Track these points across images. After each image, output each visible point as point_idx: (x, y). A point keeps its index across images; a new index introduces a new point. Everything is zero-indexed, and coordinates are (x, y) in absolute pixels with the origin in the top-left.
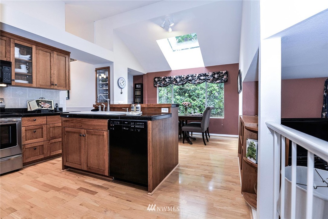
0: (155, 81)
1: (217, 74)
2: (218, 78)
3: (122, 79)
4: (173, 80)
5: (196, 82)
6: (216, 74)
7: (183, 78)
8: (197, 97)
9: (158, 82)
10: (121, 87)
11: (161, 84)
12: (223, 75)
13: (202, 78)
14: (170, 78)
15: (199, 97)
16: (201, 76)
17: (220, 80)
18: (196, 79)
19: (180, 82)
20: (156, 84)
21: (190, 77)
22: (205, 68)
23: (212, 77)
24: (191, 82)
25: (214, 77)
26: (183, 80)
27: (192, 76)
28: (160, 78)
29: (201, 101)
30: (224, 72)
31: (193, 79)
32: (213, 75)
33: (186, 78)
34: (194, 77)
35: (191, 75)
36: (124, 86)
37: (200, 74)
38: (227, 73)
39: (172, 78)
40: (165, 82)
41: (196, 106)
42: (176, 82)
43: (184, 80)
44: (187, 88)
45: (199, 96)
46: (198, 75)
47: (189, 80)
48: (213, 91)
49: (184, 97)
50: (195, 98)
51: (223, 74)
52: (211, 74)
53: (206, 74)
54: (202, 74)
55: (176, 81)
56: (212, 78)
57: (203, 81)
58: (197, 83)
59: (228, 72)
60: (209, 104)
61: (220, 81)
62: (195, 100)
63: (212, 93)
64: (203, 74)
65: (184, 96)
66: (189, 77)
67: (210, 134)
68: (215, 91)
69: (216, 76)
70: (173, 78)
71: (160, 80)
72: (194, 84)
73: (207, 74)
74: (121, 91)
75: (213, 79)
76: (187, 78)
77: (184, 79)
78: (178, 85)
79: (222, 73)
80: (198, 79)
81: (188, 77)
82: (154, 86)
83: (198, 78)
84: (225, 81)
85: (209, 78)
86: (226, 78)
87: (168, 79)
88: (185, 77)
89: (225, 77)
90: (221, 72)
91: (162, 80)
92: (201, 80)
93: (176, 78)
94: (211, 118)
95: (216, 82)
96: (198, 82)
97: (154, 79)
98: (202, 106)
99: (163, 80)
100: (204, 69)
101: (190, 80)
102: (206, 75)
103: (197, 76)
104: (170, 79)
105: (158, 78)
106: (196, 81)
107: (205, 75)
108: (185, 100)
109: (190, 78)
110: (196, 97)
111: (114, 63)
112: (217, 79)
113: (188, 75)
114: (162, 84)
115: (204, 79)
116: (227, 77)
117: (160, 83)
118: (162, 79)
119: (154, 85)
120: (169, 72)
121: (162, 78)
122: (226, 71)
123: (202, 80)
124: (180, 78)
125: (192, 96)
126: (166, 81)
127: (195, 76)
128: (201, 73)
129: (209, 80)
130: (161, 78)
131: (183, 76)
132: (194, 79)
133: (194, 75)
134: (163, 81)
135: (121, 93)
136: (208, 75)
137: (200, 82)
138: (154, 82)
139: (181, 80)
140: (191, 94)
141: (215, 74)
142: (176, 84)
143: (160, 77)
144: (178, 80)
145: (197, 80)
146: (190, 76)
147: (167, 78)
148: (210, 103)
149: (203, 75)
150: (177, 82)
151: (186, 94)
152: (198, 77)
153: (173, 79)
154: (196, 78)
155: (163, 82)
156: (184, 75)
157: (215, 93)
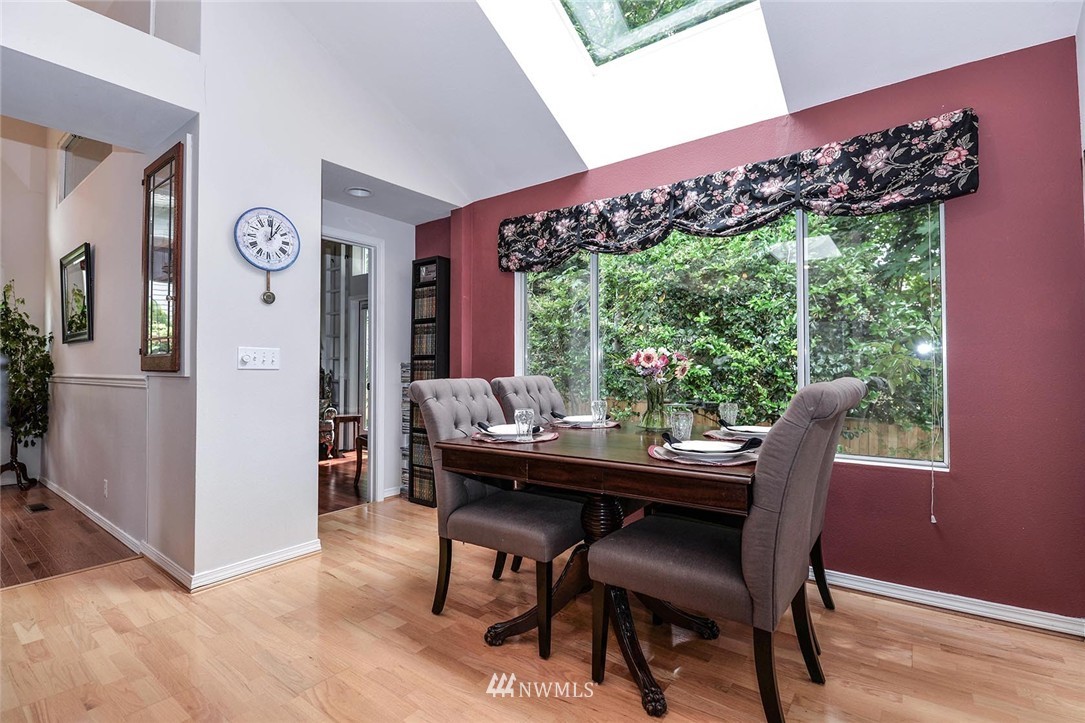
0: (502, 237)
1: (887, 141)
2: (895, 173)
3: (264, 218)
4: (592, 226)
5: (731, 221)
6: (878, 146)
7: (652, 203)
8: (755, 330)
9: (515, 241)
10: (262, 262)
11: (531, 254)
12: (938, 147)
13: (771, 188)
14: (576, 214)
15: (764, 330)
16: (765, 176)
17: (908, 183)
18: (728, 200)
19: (631, 231)
20: (507, 256)
21: (692, 196)
22: (791, 121)
23: (841, 171)
24: (695, 226)
25: (861, 173)
26: (647, 219)
27: (704, 186)
28: (528, 220)
29: (775, 347)
30: (940, 123)
31: (709, 205)
32: (857, 154)
33: (666, 205)
34: (716, 188)
35: (697, 182)
36: (285, 260)
37: (756, 168)
38: (968, 126)
39: (588, 213)
40: (549, 241)
41: (750, 372)
42: (608, 236)
43: (655, 216)
44: (706, 286)
45: (764, 322)
46: (740, 177)
47: (686, 215)
48: (841, 295)
49: (690, 331)
50: (747, 335)
51: (931, 140)
52: (837, 155)
53: (795, 157)
54: (771, 162)
55: (611, 226)
56: (846, 177)
57: (776, 208)
58: (739, 223)
59: (975, 118)
60: (821, 361)
61: (909, 190)
62: (749, 344)
63: (835, 309)
64: (780, 163)
65: (694, 326)
66: (684, 194)
67: (833, 577)
68: (854, 297)
69: (877, 161)
70: (593, 211)
71: (528, 234)
72: (719, 231)
73: (807, 159)
74: (268, 288)
75: (853, 186)
76: (673, 200)
77: (656, 209)
78: (619, 251)
79: (928, 130)
80: (745, 199)
81: (677, 193)
82: (500, 265)
83: (743, 193)
84: (954, 187)
85: (821, 179)
86: (969, 163)
87: (566, 222)
88: (660, 199)
89: (952, 156)
90: (918, 124)
91: (534, 232)
92: (764, 200)
93: (612, 211)
94: (839, 458)
95: (877, 205)
96: (743, 215)
97: (500, 231)
98: (780, 374)
99: (545, 230)
100: (787, 129)
101: (692, 215)
102: (803, 167)
103: (733, 183)
104: (577, 220)
105: (517, 221)
106: (729, 213)
107: (794, 166)
108: (697, 343)
109: (692, 199)
110: (752, 328)
111: (201, 115)
112: (886, 182)
113: (680, 186)
114: (537, 254)
115: (786, 197)
116: (973, 151)
117: (527, 247)
118: (535, 226)
119: (500, 258)
120: (576, 180)
121: (539, 217)
122: (957, 116)
123: (774, 202)
124: (630, 206)
125: (732, 324)
126: (554, 234)
127: (725, 185)
128: (761, 158)
129: (824, 193)
130: (532, 220)
131: (646, 195)
132: (719, 204)
133: (718, 179)
134: (543, 236)
135: (269, 299)
136: (813, 166)
137: (755, 218)
138: (500, 246)
139: (638, 220)
140: (726, 316)
141: (865, 148)
142: (611, 243)
143: (529, 216)
144: (621, 219)
145: (737, 209)
146: (692, 184)
147: (560, 216)
148: (827, 361)
149: (774, 168)
150: (616, 235)
151: (701, 314)
152: (740, 183)
153: (591, 219)
154: (728, 194)
155: (540, 242)
156: (655, 190)
157: (852, 309)
